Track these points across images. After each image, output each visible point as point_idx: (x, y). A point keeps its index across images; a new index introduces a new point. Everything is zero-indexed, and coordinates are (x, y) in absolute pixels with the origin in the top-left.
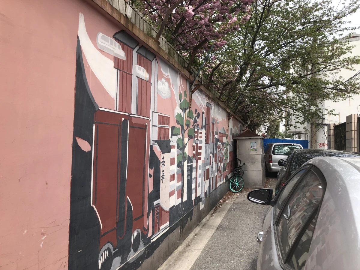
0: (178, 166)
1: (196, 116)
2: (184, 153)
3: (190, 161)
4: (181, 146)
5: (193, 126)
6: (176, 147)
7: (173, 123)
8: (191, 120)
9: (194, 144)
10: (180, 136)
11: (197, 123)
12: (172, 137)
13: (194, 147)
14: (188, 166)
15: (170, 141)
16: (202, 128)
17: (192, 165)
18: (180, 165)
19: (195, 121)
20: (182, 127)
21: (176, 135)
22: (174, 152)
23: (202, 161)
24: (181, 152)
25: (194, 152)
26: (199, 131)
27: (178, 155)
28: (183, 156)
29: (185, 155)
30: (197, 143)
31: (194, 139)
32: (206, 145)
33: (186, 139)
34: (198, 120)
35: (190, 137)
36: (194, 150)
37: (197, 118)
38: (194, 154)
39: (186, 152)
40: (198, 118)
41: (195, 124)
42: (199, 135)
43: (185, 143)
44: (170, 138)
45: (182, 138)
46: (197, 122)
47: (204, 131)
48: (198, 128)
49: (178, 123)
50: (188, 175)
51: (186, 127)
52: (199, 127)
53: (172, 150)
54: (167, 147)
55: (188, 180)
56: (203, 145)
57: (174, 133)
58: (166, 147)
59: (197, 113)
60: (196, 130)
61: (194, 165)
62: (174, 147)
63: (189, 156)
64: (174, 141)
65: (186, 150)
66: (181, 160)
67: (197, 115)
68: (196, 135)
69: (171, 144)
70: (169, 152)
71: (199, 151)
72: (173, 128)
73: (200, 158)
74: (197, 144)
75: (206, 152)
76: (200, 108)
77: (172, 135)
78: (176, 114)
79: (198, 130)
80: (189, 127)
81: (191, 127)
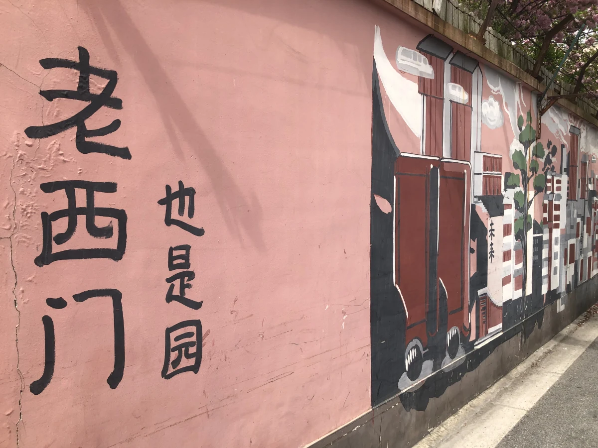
0: (517, 237)
1: (549, 153)
2: (526, 217)
3: (538, 229)
4: (521, 205)
5: (543, 170)
6: (513, 206)
7: (507, 167)
8: (540, 159)
9: (546, 202)
10: (520, 189)
11: (552, 165)
12: (505, 190)
13: (545, 205)
14: (534, 238)
15: (502, 197)
16: (561, 173)
17: (541, 237)
18: (520, 236)
19: (548, 161)
20: (524, 172)
21: (514, 187)
22: (510, 215)
23: (561, 230)
24: (521, 215)
25: (546, 215)
26: (556, 179)
27: (516, 220)
28: (526, 222)
29: (528, 220)
30: (550, 199)
31: (546, 192)
32: (569, 202)
33: (531, 194)
34: (553, 159)
35: (538, 189)
36: (545, 211)
37: (550, 155)
38: (545, 219)
39: (530, 216)
40: (553, 156)
41: (548, 166)
42: (556, 185)
43: (530, 199)
44: (503, 193)
45: (523, 192)
46: (552, 163)
47: (565, 178)
48: (554, 174)
49: (516, 166)
50: (534, 254)
51: (531, 173)
52: (555, 172)
53: (506, 212)
54: (498, 207)
55: (534, 262)
56: (563, 203)
57: (509, 184)
58: (496, 207)
59: (551, 147)
60: (549, 177)
61: (545, 237)
62: (509, 206)
63: (535, 221)
64: (509, 196)
65: (531, 211)
66: (522, 228)
67: (550, 150)
68: (549, 185)
69: (505, 201)
70: (502, 214)
71: (555, 213)
72: (508, 175)
73: (557, 226)
74: (551, 202)
75: (569, 214)
76: (557, 138)
77: (507, 187)
78: (512, 151)
79: (553, 177)
80: (536, 173)
81: (540, 172)
